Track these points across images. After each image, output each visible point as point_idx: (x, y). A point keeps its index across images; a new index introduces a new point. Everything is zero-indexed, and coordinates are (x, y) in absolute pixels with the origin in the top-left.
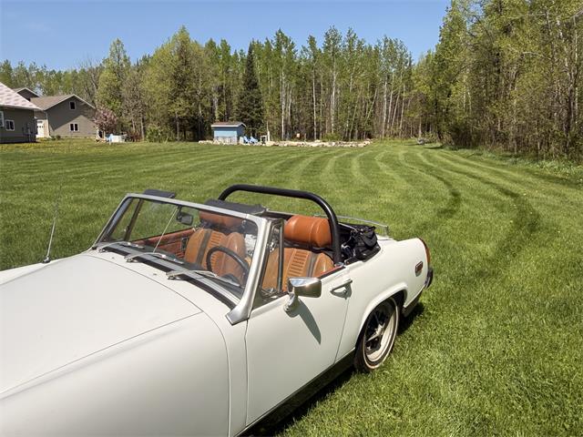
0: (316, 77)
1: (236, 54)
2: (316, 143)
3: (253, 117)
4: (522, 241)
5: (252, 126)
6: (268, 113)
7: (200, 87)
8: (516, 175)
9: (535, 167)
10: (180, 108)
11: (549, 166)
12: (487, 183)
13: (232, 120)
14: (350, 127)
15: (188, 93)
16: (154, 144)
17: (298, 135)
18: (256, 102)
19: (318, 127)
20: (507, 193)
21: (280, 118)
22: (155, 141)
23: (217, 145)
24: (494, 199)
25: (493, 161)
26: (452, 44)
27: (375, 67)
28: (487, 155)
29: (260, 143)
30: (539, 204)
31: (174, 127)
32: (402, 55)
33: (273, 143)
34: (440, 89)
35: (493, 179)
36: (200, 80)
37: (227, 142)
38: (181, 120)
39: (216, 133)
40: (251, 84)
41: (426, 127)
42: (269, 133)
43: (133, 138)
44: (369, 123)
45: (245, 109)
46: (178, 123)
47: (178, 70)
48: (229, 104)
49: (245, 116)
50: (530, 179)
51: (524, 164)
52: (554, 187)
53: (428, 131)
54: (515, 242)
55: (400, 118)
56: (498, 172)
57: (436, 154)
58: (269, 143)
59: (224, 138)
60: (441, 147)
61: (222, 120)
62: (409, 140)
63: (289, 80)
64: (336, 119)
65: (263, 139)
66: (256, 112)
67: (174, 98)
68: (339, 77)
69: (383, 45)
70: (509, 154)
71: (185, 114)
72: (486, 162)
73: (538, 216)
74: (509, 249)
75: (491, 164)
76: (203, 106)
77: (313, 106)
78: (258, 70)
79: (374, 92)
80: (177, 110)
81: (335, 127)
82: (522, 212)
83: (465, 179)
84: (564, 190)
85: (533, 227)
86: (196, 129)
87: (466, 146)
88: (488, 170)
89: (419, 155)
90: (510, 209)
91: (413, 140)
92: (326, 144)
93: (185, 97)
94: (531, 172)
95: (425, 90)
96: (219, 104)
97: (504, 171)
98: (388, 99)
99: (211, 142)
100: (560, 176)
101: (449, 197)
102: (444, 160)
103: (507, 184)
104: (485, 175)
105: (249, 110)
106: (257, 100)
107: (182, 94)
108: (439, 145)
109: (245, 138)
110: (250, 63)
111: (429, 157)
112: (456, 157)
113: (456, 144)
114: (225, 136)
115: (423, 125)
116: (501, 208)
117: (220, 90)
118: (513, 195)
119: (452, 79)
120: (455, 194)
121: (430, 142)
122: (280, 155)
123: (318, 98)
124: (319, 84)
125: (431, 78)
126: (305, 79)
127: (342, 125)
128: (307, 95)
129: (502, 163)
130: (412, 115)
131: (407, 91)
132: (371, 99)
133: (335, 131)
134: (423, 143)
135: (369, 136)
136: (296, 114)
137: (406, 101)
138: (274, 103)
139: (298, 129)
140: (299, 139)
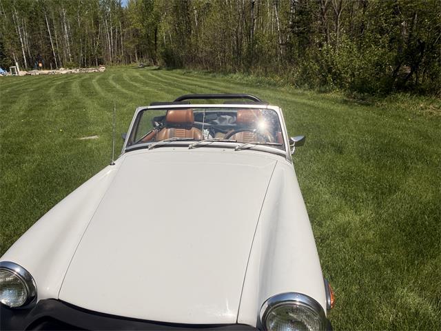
0: (48, 13)
6: (8, 46)
11: (236, 77)
14: (84, 56)
19: (57, 58)
21: (20, 50)
27: (96, 6)
28: (194, 72)
29: (11, 73)
33: (25, 73)
34: (149, 26)
41: (141, 55)
42: (17, 64)
44: (99, 52)
50: (232, 85)
51: (219, 77)
52: (248, 89)
53: (142, 57)
55: (121, 48)
60: (159, 69)
62: (130, 65)
63: (21, 15)
64: (72, 50)
65: (13, 69)
68: (68, 14)
72: (198, 77)
77: (49, 39)
79: (97, 27)
81: (73, 57)
88: (205, 83)
91: (133, 64)
92: (73, 71)
94: (228, 82)
95: (139, 26)
98: (109, 33)
108: (155, 67)
112: (175, 74)
113: (169, 66)
115: (138, 53)
119: (158, 18)
121: (149, 66)
122: (46, 82)
123: (52, 31)
124: (51, 20)
125: (141, 17)
126: (37, 14)
127: (77, 54)
128: (41, 29)
129: (207, 77)
130: (129, 46)
131: (124, 27)
132: (97, 33)
133: (73, 61)
134: (144, 67)
135: (101, 63)
136: (34, 46)
137: (123, 35)
138: (12, 36)
139: (39, 59)
140: (43, 68)
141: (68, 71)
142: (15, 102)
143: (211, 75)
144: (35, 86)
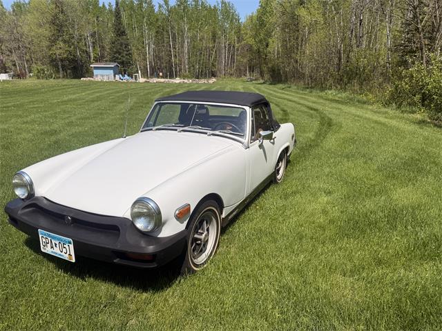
0: (172, 28)
1: (104, 5)
2: (177, 80)
3: (124, 59)
4: (326, 131)
5: (124, 66)
6: (135, 56)
7: (76, 33)
8: (314, 99)
9: (323, 94)
10: (60, 50)
11: (331, 93)
12: (299, 104)
13: (106, 61)
14: (199, 68)
15: (66, 37)
16: (42, 81)
17: (161, 74)
18: (126, 47)
19: (176, 68)
20: (312, 109)
21: (145, 59)
22: (43, 79)
23: (98, 82)
24: (306, 112)
25: (298, 91)
26: (268, 9)
27: (214, 23)
28: (294, 87)
29: (134, 80)
30: (329, 114)
31: (56, 66)
32: (233, 14)
34: (261, 41)
35: (302, 102)
36: (76, 27)
37: (105, 79)
38: (62, 60)
39: (96, 72)
40: (120, 32)
41: (252, 69)
42: (140, 72)
43: (20, 76)
44: (213, 65)
45: (116, 53)
46: (60, 64)
47: (55, 17)
48: (103, 48)
49: (117, 58)
50: (322, 101)
51: (316, 92)
52: (334, 105)
53: (253, 71)
54: (323, 131)
55: (234, 62)
56: (303, 98)
57: (263, 87)
58: (142, 80)
59: (103, 76)
60: (264, 83)
61: (97, 60)
62: (241, 79)
63: (150, 29)
64: (189, 62)
65: (136, 76)
66: (126, 55)
67: (53, 42)
68: (189, 29)
69: (220, 5)
70: (307, 86)
71: (65, 56)
72: (294, 92)
73: (331, 119)
74: (320, 135)
75: (297, 93)
76: (81, 50)
77: (170, 51)
78: (125, 20)
79: (215, 41)
80: (58, 52)
81: (189, 68)
82: (322, 118)
83: (286, 102)
84: (340, 106)
85: (330, 124)
86: (76, 68)
87: (280, 81)
88: (297, 97)
89: (252, 88)
90: (316, 117)
91: (244, 78)
92: (186, 81)
93: (65, 42)
94: (321, 97)
95: (251, 41)
96: (94, 47)
97: (306, 97)
98: (225, 47)
99: (91, 79)
100: (337, 99)
101: (281, 112)
102: (269, 91)
103: (310, 104)
104: (296, 99)
105: (120, 54)
106: (127, 45)
107: (60, 39)
108: (262, 81)
109: (121, 75)
110: (117, 14)
111: (259, 90)
112: (275, 89)
113: (273, 81)
114: (103, 75)
115: (250, 68)
116: (311, 116)
117: (93, 35)
118: (315, 110)
119: (269, 35)
120: (284, 111)
121: (256, 80)
122: (157, 89)
123: (174, 45)
124: (174, 34)
125: (254, 33)
126: (163, 29)
127: (193, 66)
128: (165, 42)
129: (304, 92)
130: (242, 60)
131: (239, 42)
132: (214, 47)
133: (189, 72)
134: (251, 81)
135: (213, 75)
136: (157, 57)
137: (238, 50)
138: (140, 48)
139: (160, 69)
140: (162, 77)
141: (182, 80)
142: (122, 102)
143: (308, 90)
144: (146, 92)
